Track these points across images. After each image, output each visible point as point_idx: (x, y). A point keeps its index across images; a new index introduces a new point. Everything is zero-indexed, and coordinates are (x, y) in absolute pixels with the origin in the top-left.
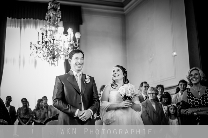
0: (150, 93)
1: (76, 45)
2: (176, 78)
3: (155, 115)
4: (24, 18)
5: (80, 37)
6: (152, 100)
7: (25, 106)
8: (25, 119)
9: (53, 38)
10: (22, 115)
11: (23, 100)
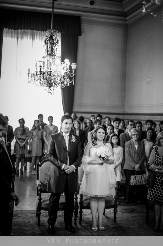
0: (134, 135)
1: (72, 75)
3: (136, 155)
4: (21, 29)
5: (76, 67)
6: (136, 140)
7: (22, 126)
8: (22, 139)
9: (50, 70)
10: (19, 135)
11: (21, 121)
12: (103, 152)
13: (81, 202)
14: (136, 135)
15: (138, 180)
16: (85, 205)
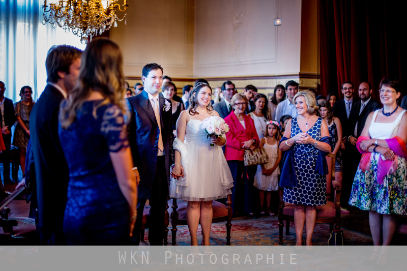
0: (239, 103)
1: (122, 8)
2: (276, 62)
3: (244, 135)
6: (240, 114)
12: (218, 127)
13: (175, 213)
14: (242, 104)
15: (256, 155)
16: (180, 218)
